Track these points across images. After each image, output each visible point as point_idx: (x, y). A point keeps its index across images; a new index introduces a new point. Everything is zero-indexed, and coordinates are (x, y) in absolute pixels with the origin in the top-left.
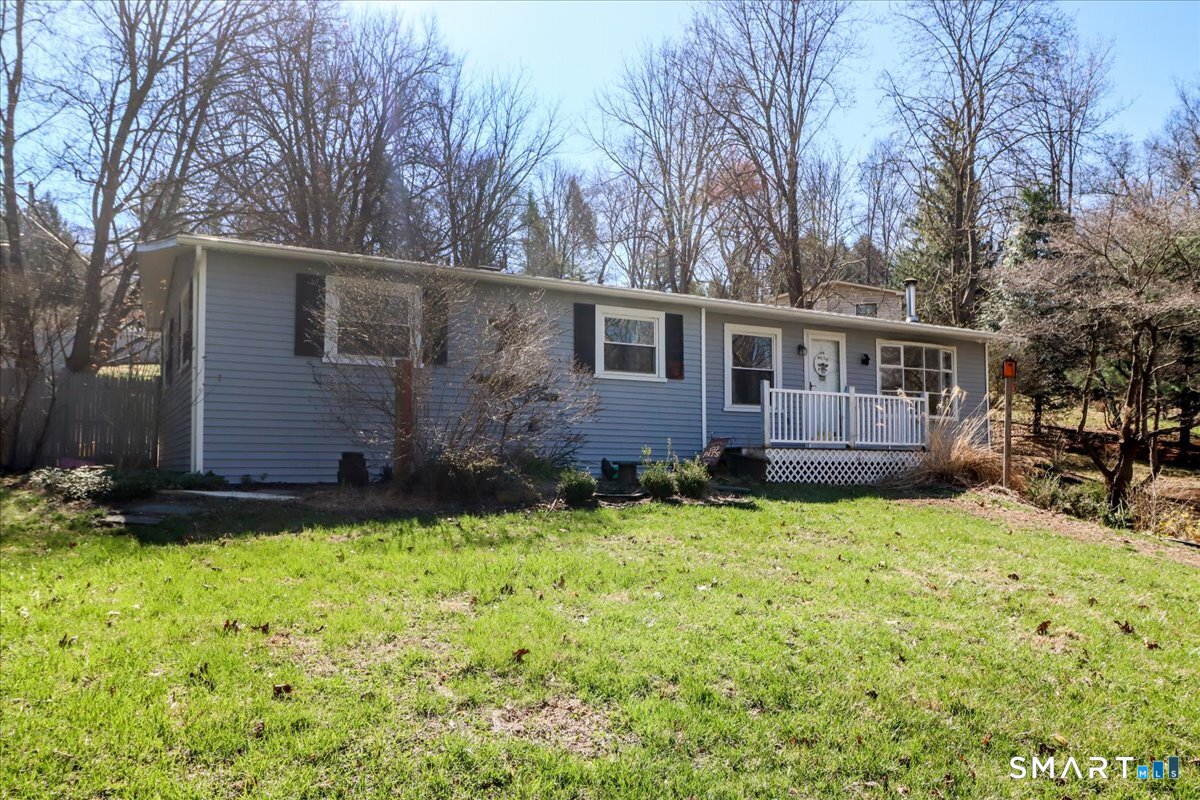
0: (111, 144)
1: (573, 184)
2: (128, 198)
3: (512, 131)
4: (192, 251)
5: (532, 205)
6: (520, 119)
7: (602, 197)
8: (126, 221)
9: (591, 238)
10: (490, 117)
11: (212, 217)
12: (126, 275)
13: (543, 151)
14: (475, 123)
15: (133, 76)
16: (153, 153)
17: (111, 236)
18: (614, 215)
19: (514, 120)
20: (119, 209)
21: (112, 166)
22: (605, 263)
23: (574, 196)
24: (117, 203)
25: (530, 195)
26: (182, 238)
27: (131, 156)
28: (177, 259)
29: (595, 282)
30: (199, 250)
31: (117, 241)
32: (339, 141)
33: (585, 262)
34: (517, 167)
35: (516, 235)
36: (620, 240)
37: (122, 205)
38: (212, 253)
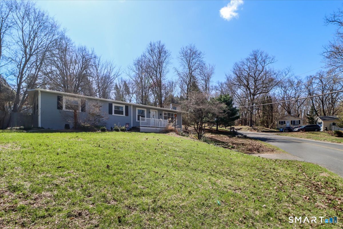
0: (21, 70)
1: (125, 82)
2: (25, 80)
3: (111, 71)
4: (38, 91)
5: (116, 85)
6: (113, 69)
7: (130, 85)
8: (24, 84)
9: (128, 93)
10: (107, 68)
11: (44, 84)
12: (25, 95)
13: (118, 75)
14: (103, 69)
15: (26, 56)
16: (30, 72)
17: (21, 87)
18: (133, 89)
19: (111, 69)
20: (22, 82)
21: (21, 74)
22: (131, 98)
23: (125, 85)
24: (22, 81)
25: (116, 84)
26: (36, 89)
27: (26, 72)
28: (35, 92)
29: (129, 102)
30: (39, 91)
31: (22, 88)
32: (73, 71)
33: (127, 97)
34: (112, 78)
35: (113, 91)
36: (134, 93)
37: (23, 81)
38: (42, 92)
